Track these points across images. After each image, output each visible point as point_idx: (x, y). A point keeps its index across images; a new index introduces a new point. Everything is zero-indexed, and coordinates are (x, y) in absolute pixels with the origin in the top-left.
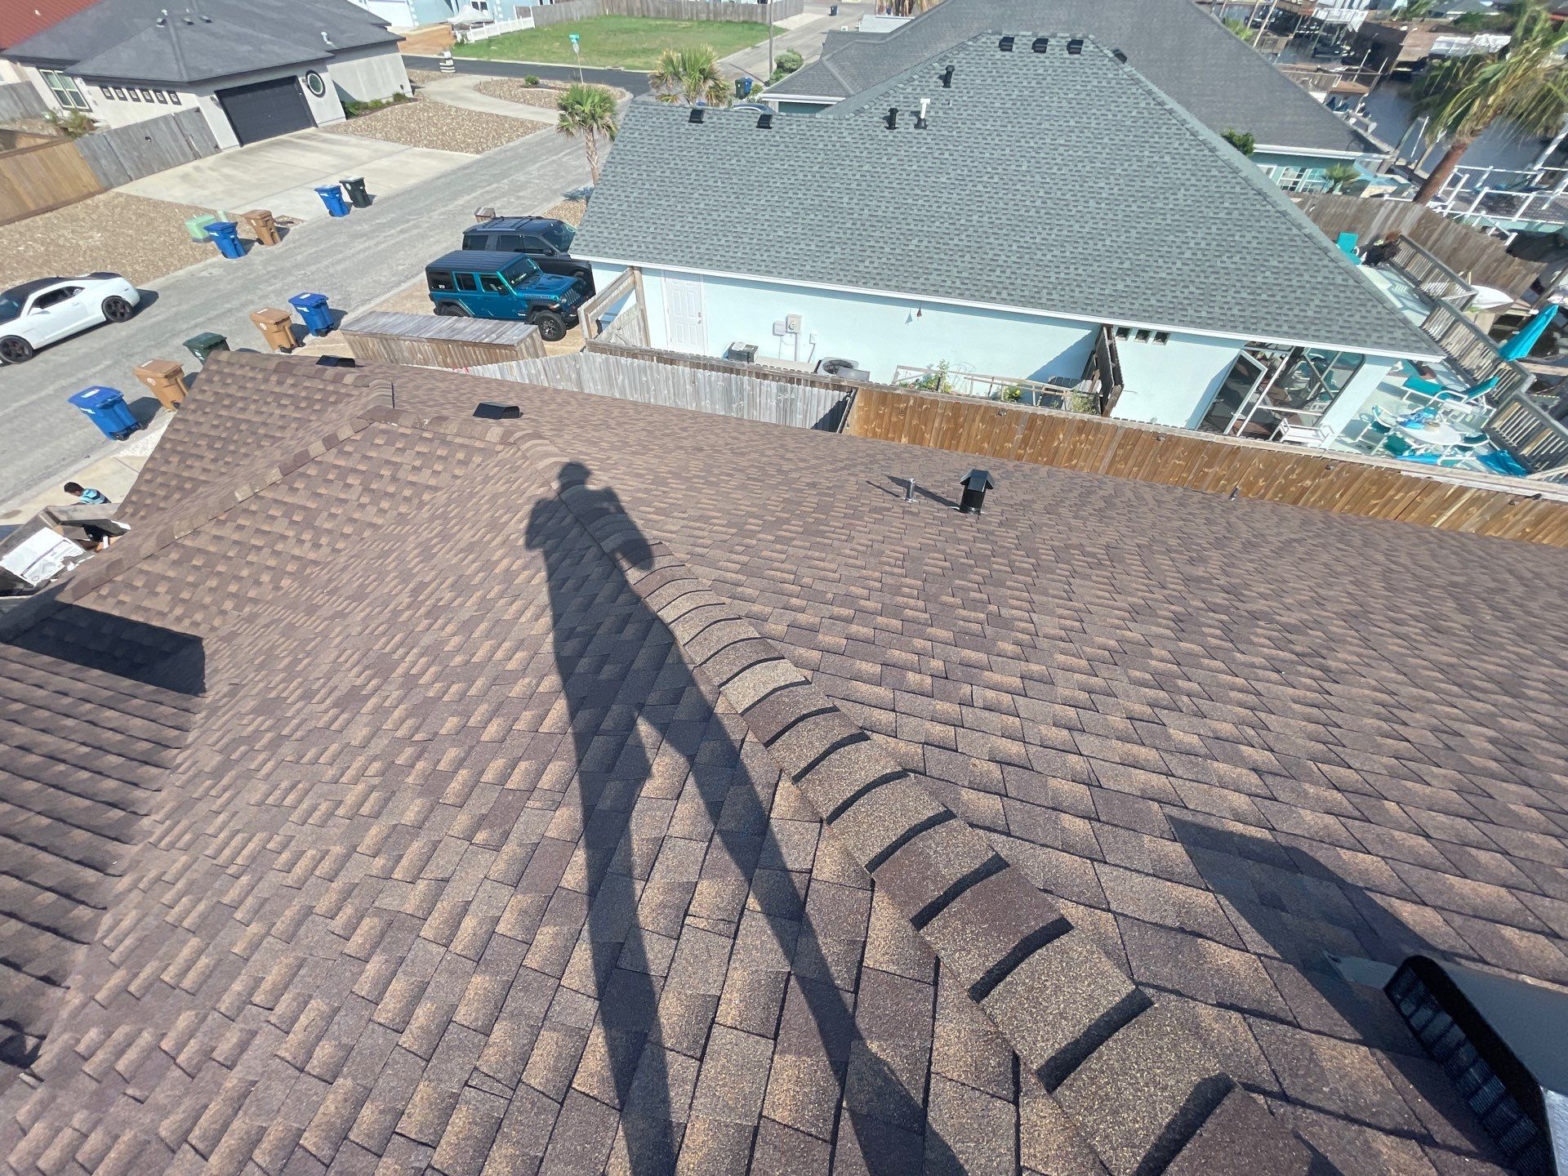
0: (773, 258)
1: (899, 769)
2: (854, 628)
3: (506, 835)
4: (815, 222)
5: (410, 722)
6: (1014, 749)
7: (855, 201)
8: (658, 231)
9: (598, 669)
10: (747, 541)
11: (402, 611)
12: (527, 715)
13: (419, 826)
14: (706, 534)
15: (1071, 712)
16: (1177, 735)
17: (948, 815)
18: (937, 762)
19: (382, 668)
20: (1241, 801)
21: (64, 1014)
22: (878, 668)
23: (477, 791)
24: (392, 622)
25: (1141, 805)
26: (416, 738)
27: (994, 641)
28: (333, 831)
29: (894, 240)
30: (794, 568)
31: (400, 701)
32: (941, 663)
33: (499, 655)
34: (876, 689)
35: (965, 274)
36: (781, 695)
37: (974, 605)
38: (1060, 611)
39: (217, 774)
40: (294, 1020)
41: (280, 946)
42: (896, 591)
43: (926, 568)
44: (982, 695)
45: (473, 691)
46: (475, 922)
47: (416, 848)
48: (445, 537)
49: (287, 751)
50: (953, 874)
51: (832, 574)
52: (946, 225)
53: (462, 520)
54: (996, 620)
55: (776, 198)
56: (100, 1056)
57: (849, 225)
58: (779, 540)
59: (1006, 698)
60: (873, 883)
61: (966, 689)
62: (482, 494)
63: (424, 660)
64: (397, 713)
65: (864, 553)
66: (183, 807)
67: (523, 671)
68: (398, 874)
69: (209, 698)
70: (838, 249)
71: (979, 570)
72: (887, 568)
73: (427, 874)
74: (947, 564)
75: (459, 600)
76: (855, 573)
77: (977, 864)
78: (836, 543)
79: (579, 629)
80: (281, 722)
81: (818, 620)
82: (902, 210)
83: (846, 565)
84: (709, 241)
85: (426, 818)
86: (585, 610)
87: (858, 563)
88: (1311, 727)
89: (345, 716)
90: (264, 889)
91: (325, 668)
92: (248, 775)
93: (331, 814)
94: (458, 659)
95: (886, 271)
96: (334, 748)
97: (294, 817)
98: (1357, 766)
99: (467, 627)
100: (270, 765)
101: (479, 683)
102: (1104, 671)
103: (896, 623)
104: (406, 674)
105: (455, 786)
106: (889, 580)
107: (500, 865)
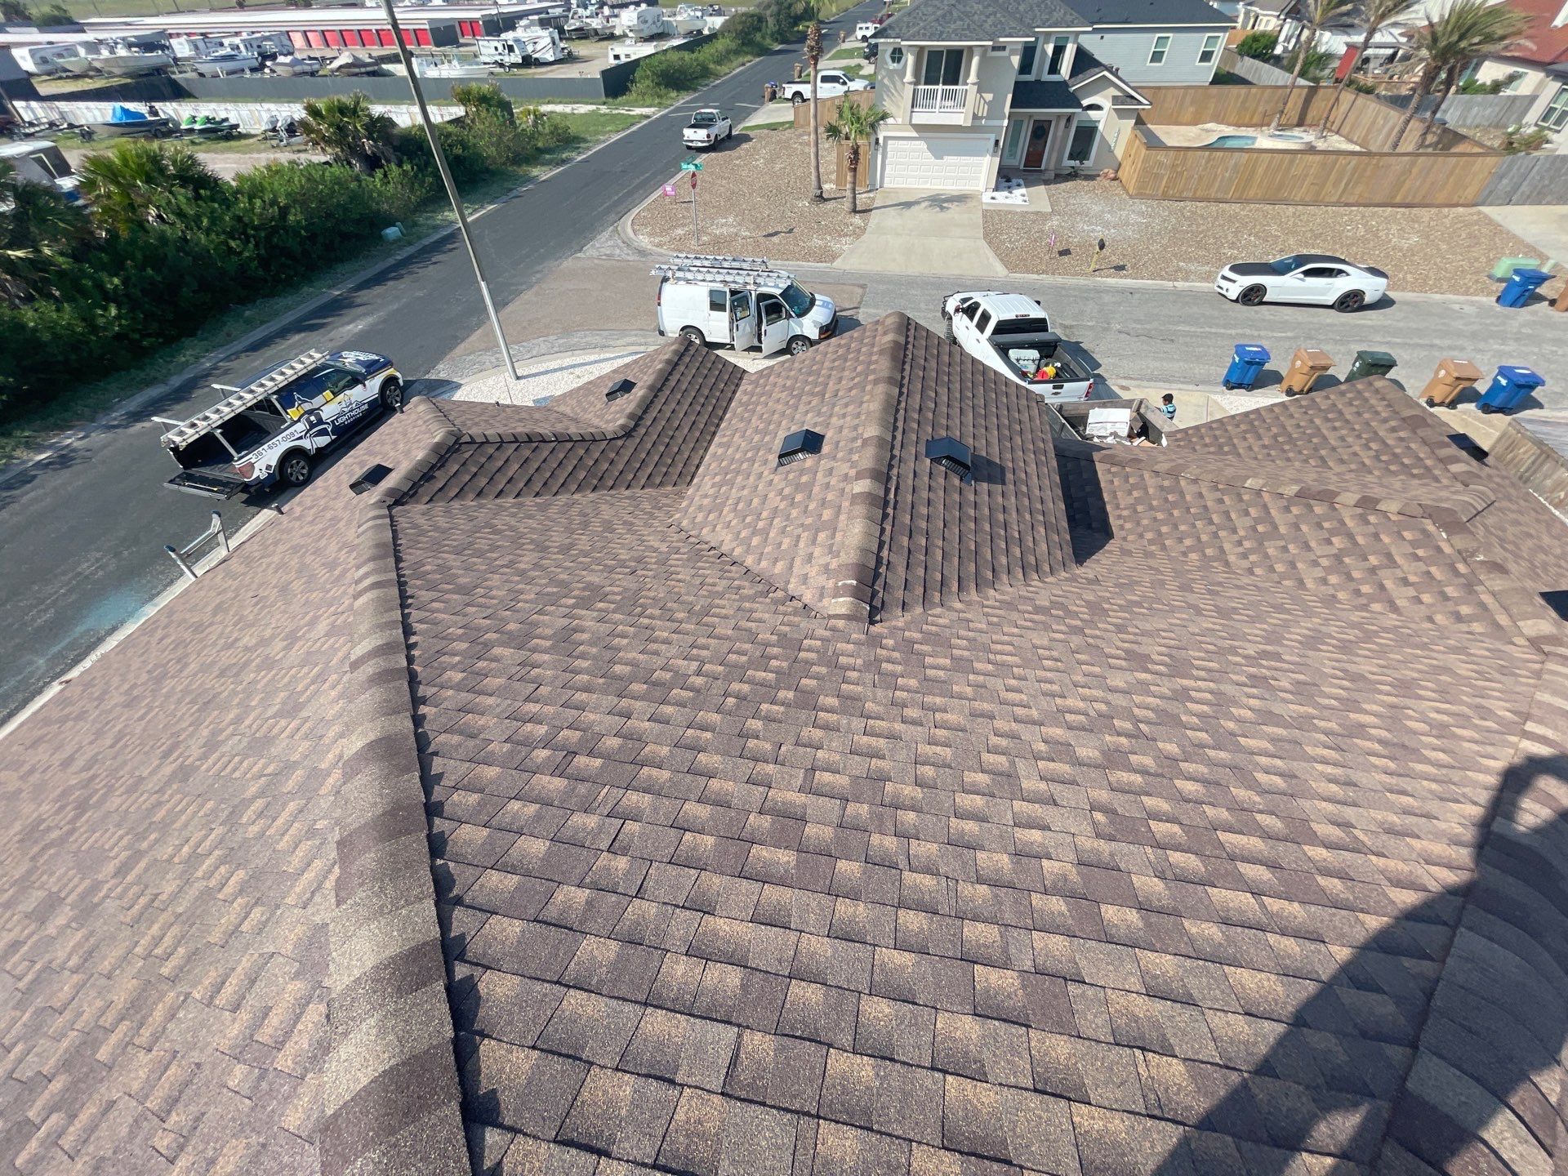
11: (1237, 654)
12: (1224, 814)
13: (1079, 763)
19: (1178, 668)
21: (894, 623)
23: (1132, 797)
24: (1221, 652)
26: (1142, 726)
28: (1044, 702)
31: (1162, 697)
39: (1038, 610)
40: (936, 744)
41: (967, 711)
45: (1211, 753)
46: (1040, 839)
47: (1062, 768)
49: (1076, 641)
56: (884, 652)
63: (1209, 696)
66: (1009, 606)
69: (1079, 571)
80: (1091, 623)
89: (1123, 663)
90: (991, 682)
91: (1148, 627)
92: (1047, 628)
93: (1053, 695)
96: (1097, 669)
97: (1040, 673)
100: (1061, 636)
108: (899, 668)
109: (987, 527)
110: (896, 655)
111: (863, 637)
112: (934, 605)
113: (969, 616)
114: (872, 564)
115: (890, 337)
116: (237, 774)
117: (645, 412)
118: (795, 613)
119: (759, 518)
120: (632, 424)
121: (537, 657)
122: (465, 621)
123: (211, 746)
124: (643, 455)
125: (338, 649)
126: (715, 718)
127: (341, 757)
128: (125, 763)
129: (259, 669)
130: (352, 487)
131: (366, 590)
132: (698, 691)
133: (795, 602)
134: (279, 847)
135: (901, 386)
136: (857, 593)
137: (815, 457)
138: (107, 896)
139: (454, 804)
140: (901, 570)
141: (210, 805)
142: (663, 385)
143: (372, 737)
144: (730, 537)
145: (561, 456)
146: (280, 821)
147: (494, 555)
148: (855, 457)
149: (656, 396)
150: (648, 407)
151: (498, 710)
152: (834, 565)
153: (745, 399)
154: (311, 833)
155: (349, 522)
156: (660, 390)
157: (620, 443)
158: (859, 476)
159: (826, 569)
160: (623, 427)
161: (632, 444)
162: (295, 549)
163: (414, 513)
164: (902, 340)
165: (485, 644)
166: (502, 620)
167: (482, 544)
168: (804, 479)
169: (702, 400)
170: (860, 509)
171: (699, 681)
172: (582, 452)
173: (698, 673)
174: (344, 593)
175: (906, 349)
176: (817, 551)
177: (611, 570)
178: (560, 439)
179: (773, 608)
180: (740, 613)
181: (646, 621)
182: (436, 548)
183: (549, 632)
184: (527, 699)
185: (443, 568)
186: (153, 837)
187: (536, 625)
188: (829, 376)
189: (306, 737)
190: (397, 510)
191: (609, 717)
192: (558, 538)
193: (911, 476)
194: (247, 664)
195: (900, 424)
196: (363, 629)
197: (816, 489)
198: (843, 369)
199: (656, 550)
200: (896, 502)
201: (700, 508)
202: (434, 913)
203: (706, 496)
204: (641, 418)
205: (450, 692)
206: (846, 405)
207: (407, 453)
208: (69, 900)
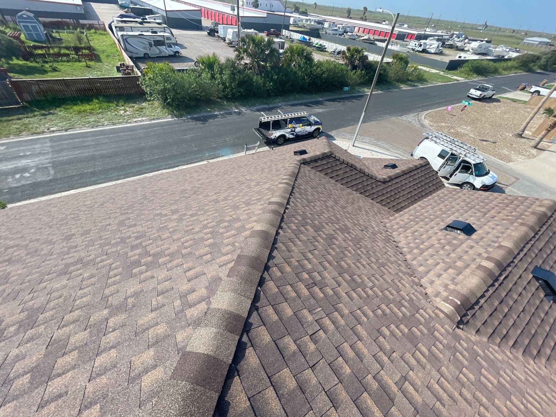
21: (469, 336)
56: (460, 347)
66: (543, 379)
108: (466, 363)
109: (548, 329)
110: (465, 353)
111: (451, 331)
112: (495, 344)
113: (515, 366)
114: (473, 301)
115: (543, 209)
116: (226, 211)
117: (395, 178)
118: (421, 293)
119: (423, 243)
120: (388, 180)
121: (319, 238)
122: (304, 211)
123: (226, 199)
124: (385, 192)
125: (268, 195)
126: (370, 313)
127: (252, 228)
128: (208, 189)
129: (246, 187)
130: (295, 152)
131: (283, 183)
132: (368, 296)
133: (421, 288)
134: (224, 241)
135: (536, 234)
136: (458, 308)
137: (466, 237)
138: (186, 219)
139: (273, 270)
140: (486, 315)
141: (217, 214)
142: (408, 173)
143: (263, 229)
144: (404, 242)
145: (358, 177)
146: (228, 234)
147: (321, 196)
148: (491, 250)
149: (403, 175)
150: (397, 177)
151: (300, 248)
152: (452, 287)
153: (441, 195)
154: (233, 245)
155: (288, 161)
156: (406, 174)
157: (380, 183)
158: (488, 259)
159: (446, 286)
160: (384, 179)
161: (383, 186)
162: (271, 161)
163: (306, 169)
164: (549, 214)
165: (306, 222)
166: (314, 218)
167: (319, 190)
168: (455, 242)
169: (419, 186)
170: (481, 273)
171: (370, 292)
172: (365, 179)
173: (371, 289)
174: (277, 180)
175: (549, 219)
176: (445, 275)
177: (355, 225)
178: (361, 171)
179: (412, 284)
180: (396, 276)
181: (360, 252)
182: (307, 183)
183: (326, 232)
184: (310, 251)
185: (306, 190)
186: (202, 212)
187: (324, 227)
188: (493, 208)
189: (247, 214)
190: (302, 165)
191: (333, 280)
192: (342, 202)
193: (518, 276)
194: (244, 183)
195: (525, 250)
196: (278, 194)
197: (459, 250)
198: (504, 209)
199: (373, 228)
200: (502, 283)
201: (398, 223)
202: (249, 307)
203: (403, 221)
204: (392, 180)
205: (290, 231)
206: (497, 225)
207: (314, 151)
208: (180, 213)
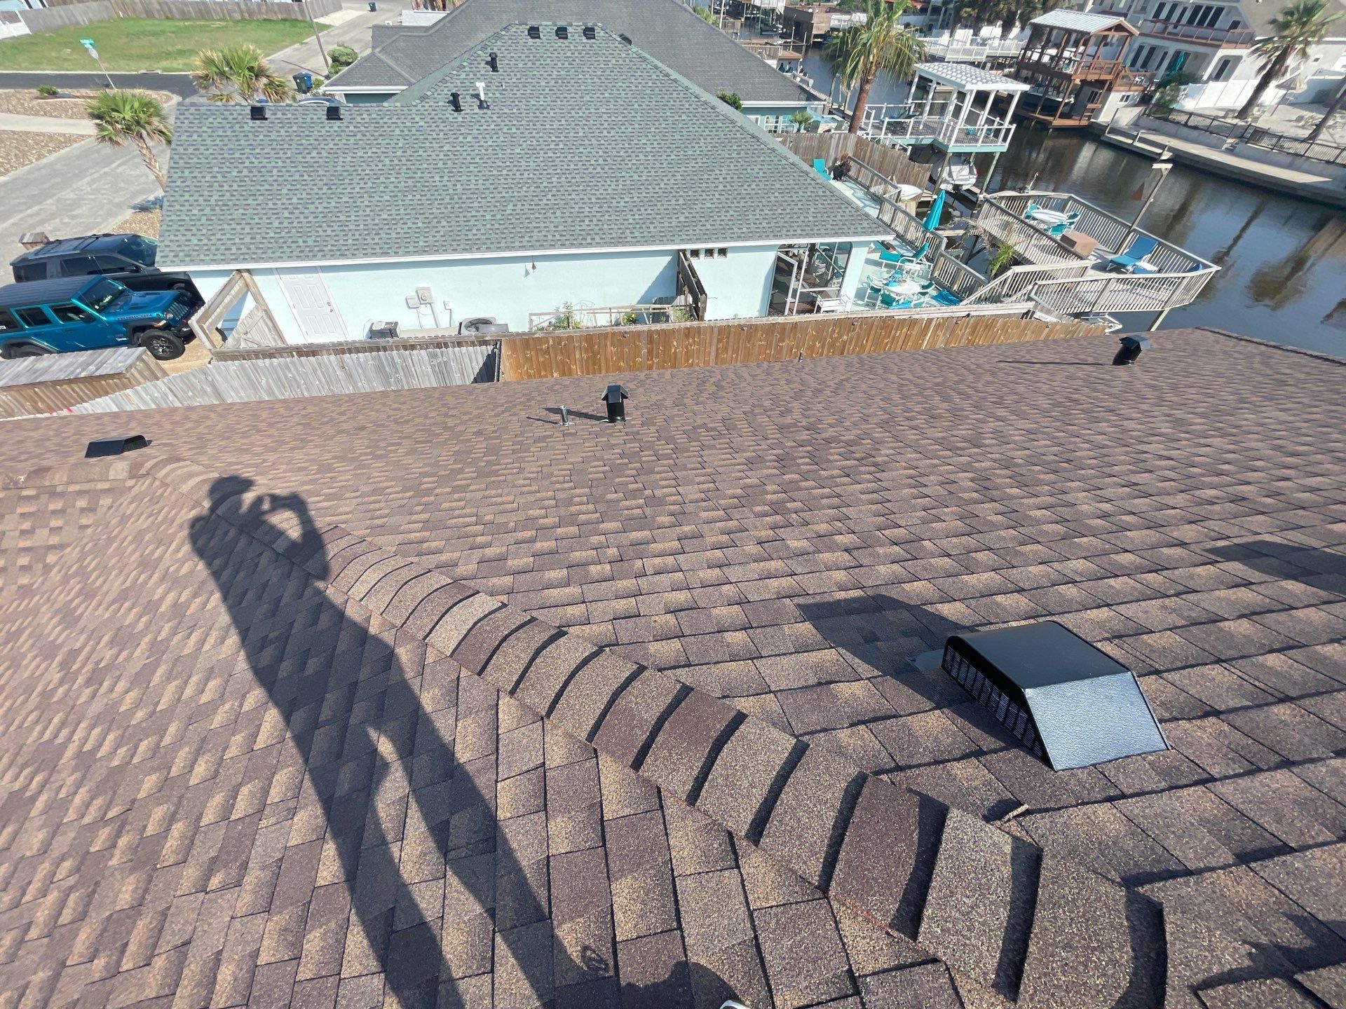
0: (384, 240)
1: (595, 648)
2: (538, 545)
3: (244, 866)
4: (415, 202)
5: (98, 802)
6: (682, 597)
7: (446, 178)
8: (255, 230)
9: (303, 666)
10: (425, 499)
11: (55, 689)
12: (238, 739)
13: (138, 907)
14: (382, 505)
15: (718, 553)
16: (793, 544)
17: (642, 669)
18: (626, 630)
19: (47, 759)
20: (840, 576)
22: (565, 572)
23: (199, 838)
24: (44, 706)
25: (778, 604)
26: (110, 815)
27: (653, 517)
28: (29, 959)
29: (492, 208)
30: (475, 510)
31: (79, 785)
32: (615, 550)
33: (188, 692)
34: (566, 590)
35: (561, 228)
36: (482, 626)
37: (634, 494)
38: (698, 479)
42: (569, 502)
43: (590, 476)
44: (651, 564)
45: (167, 740)
46: (232, 967)
48: (88, 594)
50: (651, 716)
51: (511, 506)
52: (532, 189)
53: (104, 569)
54: (654, 501)
55: (370, 185)
57: (447, 200)
58: (455, 490)
59: (670, 560)
60: (595, 750)
61: (638, 563)
62: (122, 536)
63: (97, 731)
64: (78, 800)
65: (536, 478)
67: (222, 698)
68: (126, 965)
70: (443, 223)
71: (633, 466)
72: (558, 486)
73: (164, 946)
74: (607, 468)
75: (124, 654)
76: (531, 498)
77: (670, 698)
78: (509, 477)
79: (272, 635)
81: (504, 548)
82: (491, 181)
83: (522, 493)
84: (313, 233)
85: (146, 891)
86: (273, 615)
87: (533, 488)
88: (874, 507)
93: (20, 943)
94: (140, 715)
95: (493, 235)
98: (904, 524)
99: (142, 678)
101: (172, 729)
102: (736, 514)
103: (573, 530)
104: (79, 754)
105: (172, 843)
106: (562, 495)
107: (245, 899)
